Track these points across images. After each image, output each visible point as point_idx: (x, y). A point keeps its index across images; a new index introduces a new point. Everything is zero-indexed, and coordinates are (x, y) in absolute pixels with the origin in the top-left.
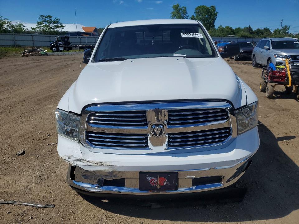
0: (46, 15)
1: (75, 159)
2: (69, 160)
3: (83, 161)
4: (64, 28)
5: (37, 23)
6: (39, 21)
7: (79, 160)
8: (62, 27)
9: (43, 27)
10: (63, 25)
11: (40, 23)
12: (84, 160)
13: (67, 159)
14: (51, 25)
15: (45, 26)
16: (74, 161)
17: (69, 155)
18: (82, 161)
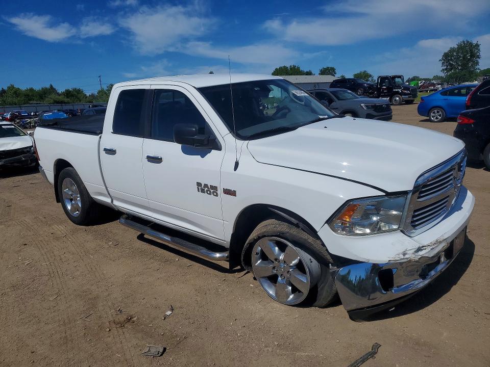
1: (413, 251)
2: (407, 256)
3: (424, 248)
7: (419, 249)
12: (423, 246)
13: (402, 256)
16: (414, 254)
17: (402, 251)
18: (422, 248)
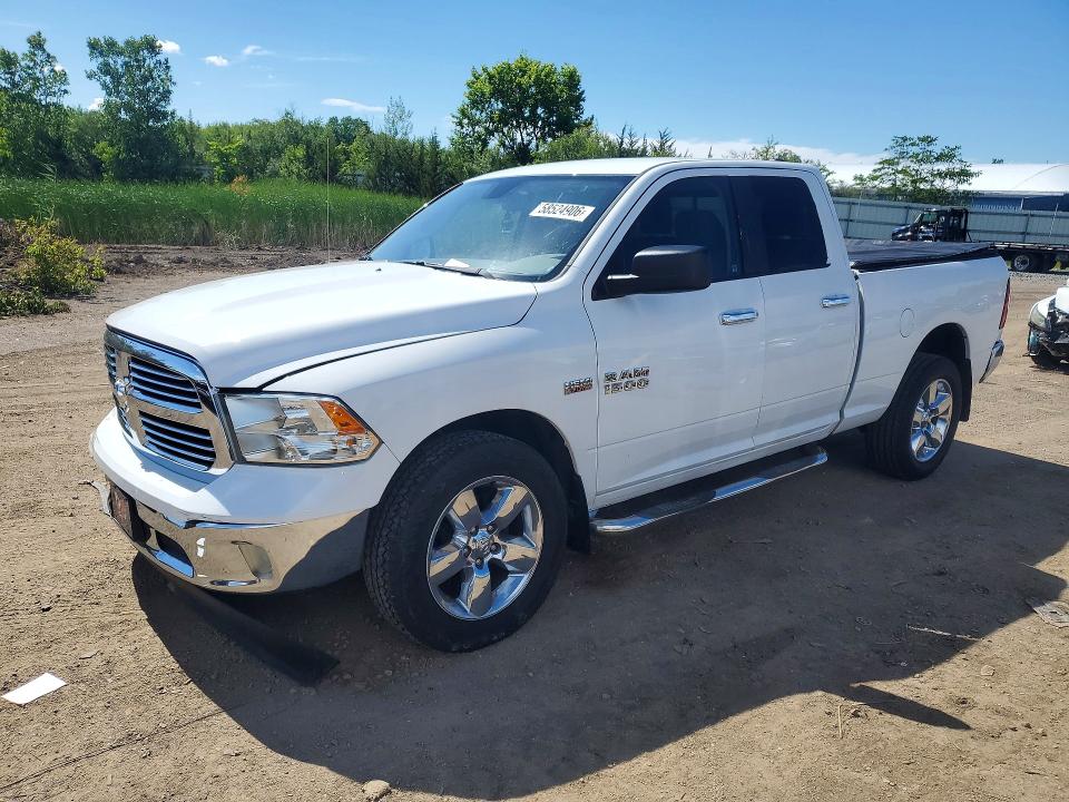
0: (914, 134)
4: (973, 180)
5: (880, 163)
6: (887, 156)
8: (964, 175)
9: (893, 177)
10: (973, 169)
11: (890, 162)
14: (925, 169)
15: (903, 171)
